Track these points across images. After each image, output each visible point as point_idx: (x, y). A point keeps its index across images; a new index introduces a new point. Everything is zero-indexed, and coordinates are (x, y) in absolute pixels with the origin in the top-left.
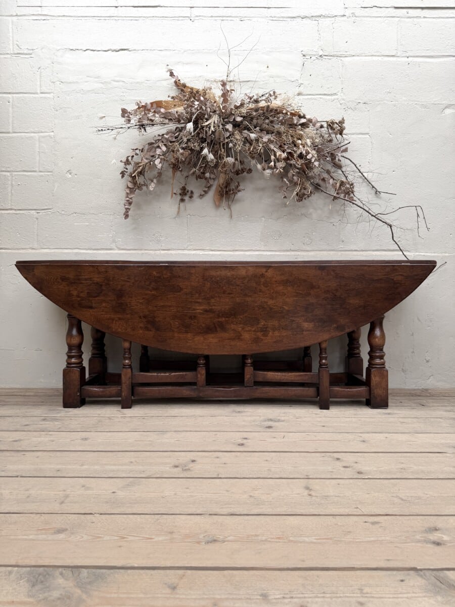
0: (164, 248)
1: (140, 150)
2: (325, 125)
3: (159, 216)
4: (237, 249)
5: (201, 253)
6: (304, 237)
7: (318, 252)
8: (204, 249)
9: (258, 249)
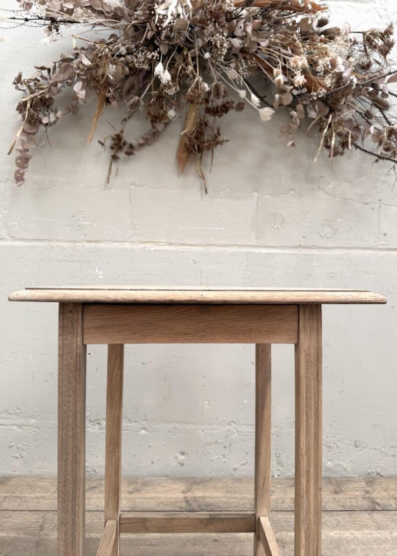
0: (90, 239)
1: (49, 70)
2: (360, 38)
3: (82, 185)
4: (211, 243)
5: (152, 249)
6: (323, 225)
7: (346, 251)
8: (158, 242)
9: (248, 243)
